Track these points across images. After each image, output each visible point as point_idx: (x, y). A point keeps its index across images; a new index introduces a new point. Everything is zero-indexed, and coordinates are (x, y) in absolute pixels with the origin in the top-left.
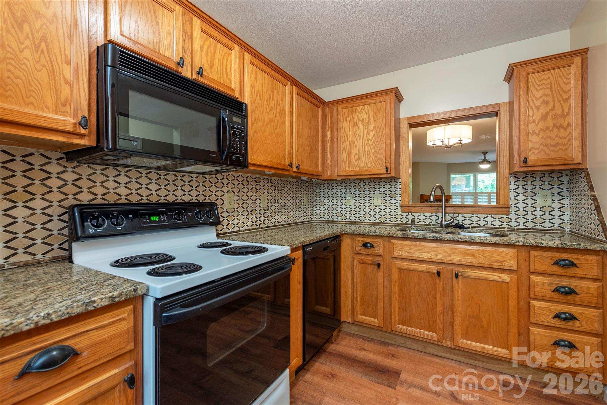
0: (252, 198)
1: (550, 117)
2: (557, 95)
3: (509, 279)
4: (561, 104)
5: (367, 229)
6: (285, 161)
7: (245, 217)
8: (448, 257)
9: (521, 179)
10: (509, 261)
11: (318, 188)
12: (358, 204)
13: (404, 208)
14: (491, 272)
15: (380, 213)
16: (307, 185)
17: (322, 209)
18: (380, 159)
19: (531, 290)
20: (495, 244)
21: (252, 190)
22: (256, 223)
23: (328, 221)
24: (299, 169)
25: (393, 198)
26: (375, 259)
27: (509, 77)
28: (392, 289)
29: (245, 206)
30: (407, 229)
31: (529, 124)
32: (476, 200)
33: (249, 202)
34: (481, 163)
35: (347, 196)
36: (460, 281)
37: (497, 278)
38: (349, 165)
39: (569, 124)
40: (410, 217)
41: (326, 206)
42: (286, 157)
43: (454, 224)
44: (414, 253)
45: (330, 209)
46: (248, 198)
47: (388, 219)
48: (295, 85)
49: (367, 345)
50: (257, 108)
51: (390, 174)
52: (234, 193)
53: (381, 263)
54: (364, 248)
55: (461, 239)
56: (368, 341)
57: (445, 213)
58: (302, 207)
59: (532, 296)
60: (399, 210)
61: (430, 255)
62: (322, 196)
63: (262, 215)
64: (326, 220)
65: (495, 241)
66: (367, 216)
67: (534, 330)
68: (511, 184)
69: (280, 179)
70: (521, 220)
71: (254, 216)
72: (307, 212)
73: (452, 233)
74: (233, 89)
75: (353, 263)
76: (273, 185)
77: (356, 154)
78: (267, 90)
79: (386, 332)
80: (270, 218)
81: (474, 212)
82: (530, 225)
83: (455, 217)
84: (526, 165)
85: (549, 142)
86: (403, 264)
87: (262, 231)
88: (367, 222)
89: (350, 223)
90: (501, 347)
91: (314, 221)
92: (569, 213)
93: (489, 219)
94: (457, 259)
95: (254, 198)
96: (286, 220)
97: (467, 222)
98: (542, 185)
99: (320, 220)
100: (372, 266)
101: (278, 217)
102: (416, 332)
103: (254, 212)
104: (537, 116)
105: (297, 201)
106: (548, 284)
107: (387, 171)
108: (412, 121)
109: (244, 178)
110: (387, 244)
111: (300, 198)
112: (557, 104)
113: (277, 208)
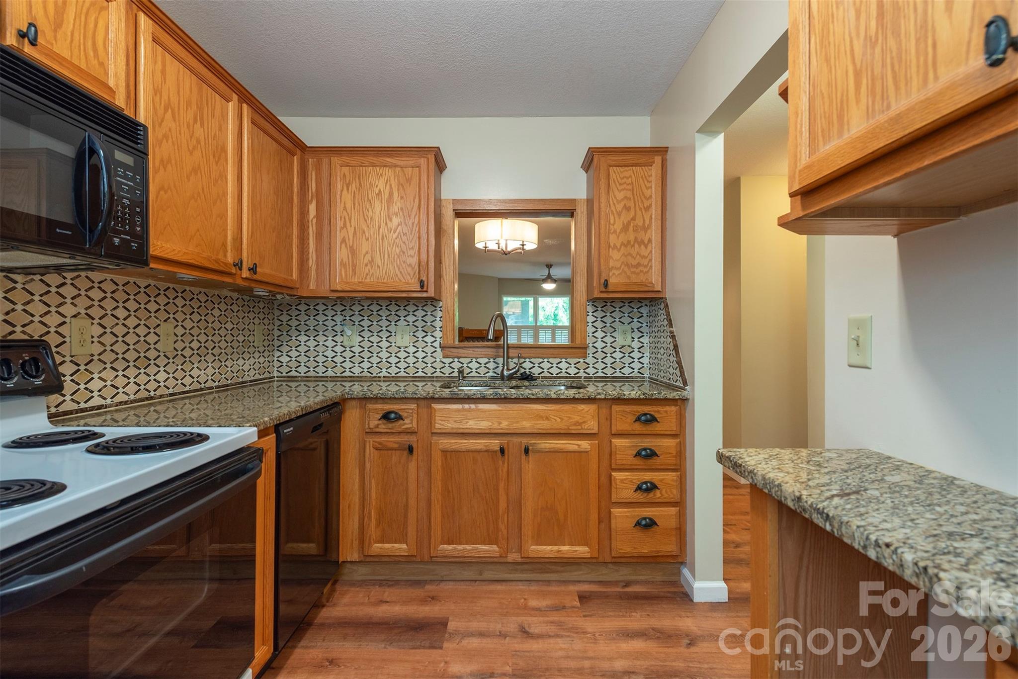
0: (136, 330)
1: (631, 228)
2: (638, 201)
3: (589, 447)
4: (642, 212)
5: (384, 389)
6: (225, 256)
7: (120, 373)
8: (515, 425)
9: (599, 309)
10: (589, 422)
11: (285, 312)
12: (366, 344)
13: (447, 351)
14: (568, 440)
15: (406, 360)
16: (261, 305)
17: (294, 354)
18: (410, 265)
19: (613, 457)
20: (574, 400)
21: (138, 314)
22: (147, 387)
23: (307, 377)
24: (255, 273)
25: (429, 334)
26: (405, 439)
27: (588, 165)
28: (432, 486)
29: (120, 348)
30: (453, 385)
31: (610, 235)
32: (536, 337)
33: (132, 339)
34: (545, 281)
35: (346, 329)
36: (531, 458)
37: (576, 448)
38: (354, 270)
39: (650, 241)
40: (456, 365)
41: (302, 349)
42: (229, 248)
43: (518, 374)
44: (467, 423)
45: (312, 354)
46: (126, 330)
47: (420, 370)
48: (247, 104)
49: (388, 593)
50: (165, 137)
51: (426, 291)
52: (93, 319)
53: (415, 446)
54: (385, 421)
55: (533, 395)
56: (389, 586)
57: (508, 358)
58: (251, 350)
59: (613, 466)
60: (439, 354)
61: (490, 424)
62: (294, 328)
63: (162, 369)
64: (303, 374)
65: (573, 395)
66: (384, 365)
67: (616, 511)
68: (588, 315)
69: (203, 290)
70: (600, 366)
71: (142, 371)
72: (262, 360)
73: (517, 387)
74: (110, 88)
75: (364, 452)
76: (188, 303)
77: (367, 253)
78: (189, 104)
79: (422, 562)
80: (179, 374)
81: (545, 356)
82: (609, 371)
83: (521, 364)
84: (607, 290)
85: (631, 261)
86: (450, 443)
87: (160, 403)
88: (384, 377)
89: (352, 379)
90: (579, 545)
91: (276, 379)
92: (648, 354)
93: (563, 365)
94: (527, 425)
95: (142, 331)
96: (217, 377)
97: (536, 371)
98: (621, 318)
99: (289, 377)
100: (398, 452)
101: (199, 373)
102: (469, 551)
103: (143, 362)
104: (618, 226)
105: (241, 338)
106: (630, 447)
107: (422, 287)
108: (460, 207)
109: (117, 285)
110: (424, 411)
111: (247, 333)
112: (639, 212)
113: (196, 352)
